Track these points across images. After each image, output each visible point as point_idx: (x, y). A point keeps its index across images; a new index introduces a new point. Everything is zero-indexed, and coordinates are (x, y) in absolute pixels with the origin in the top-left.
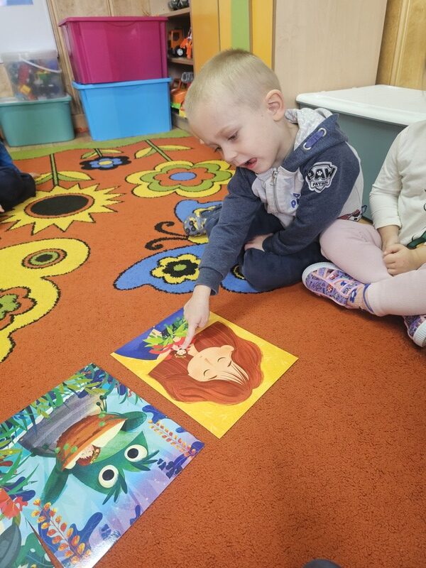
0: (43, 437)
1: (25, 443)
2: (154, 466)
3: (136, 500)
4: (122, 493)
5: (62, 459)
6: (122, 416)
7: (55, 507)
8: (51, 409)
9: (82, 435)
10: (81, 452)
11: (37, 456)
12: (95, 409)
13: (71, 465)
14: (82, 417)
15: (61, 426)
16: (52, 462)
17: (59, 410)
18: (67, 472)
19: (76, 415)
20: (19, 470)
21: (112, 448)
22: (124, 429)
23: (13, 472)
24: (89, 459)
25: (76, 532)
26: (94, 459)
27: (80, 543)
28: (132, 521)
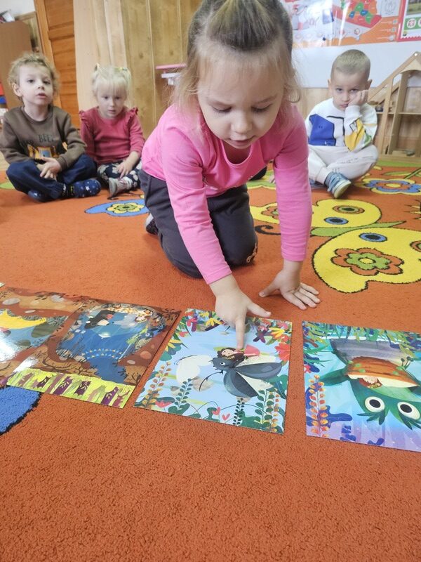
0: (347, 349)
1: (333, 344)
3: (384, 434)
4: (376, 422)
5: (349, 368)
6: (415, 381)
7: (326, 389)
8: (365, 338)
9: (374, 368)
10: (366, 376)
11: (335, 355)
12: (398, 361)
13: (353, 377)
14: (379, 358)
15: (364, 352)
16: (342, 366)
17: (370, 343)
18: (348, 378)
19: (380, 354)
20: (319, 353)
21: (391, 392)
22: (411, 389)
23: (315, 352)
24: (370, 384)
25: (327, 411)
26: (372, 387)
27: (326, 418)
28: (370, 442)
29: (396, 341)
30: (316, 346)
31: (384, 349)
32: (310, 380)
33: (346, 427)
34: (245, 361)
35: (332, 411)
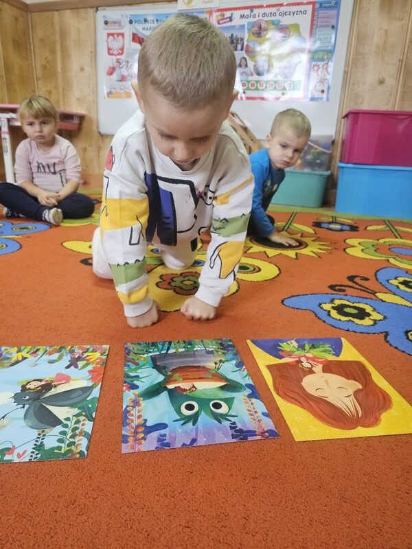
0: (167, 362)
1: (154, 359)
2: (226, 423)
3: (197, 434)
5: (168, 380)
6: (226, 379)
7: (143, 403)
8: (183, 350)
9: (190, 375)
10: (183, 384)
11: (155, 370)
12: (211, 365)
13: (170, 386)
15: (182, 362)
16: (161, 378)
17: (188, 353)
18: (166, 389)
20: (139, 371)
21: (205, 394)
22: (222, 388)
23: (136, 370)
24: (185, 390)
25: (144, 425)
26: (188, 393)
27: (142, 432)
28: (184, 445)
29: (210, 348)
30: (137, 364)
31: (201, 356)
32: (128, 399)
33: (161, 436)
34: (53, 390)
35: (149, 424)
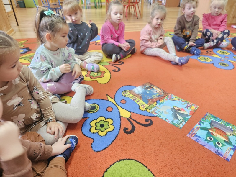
1: (212, 121)
2: (217, 149)
3: (206, 145)
4: (207, 142)
5: (210, 129)
6: (229, 140)
7: (199, 129)
8: (224, 124)
9: (219, 132)
10: (214, 132)
11: (209, 124)
12: (228, 134)
13: (210, 131)
14: (224, 131)
15: (220, 127)
16: (210, 127)
17: (224, 126)
18: (208, 130)
20: (205, 122)
21: (218, 139)
22: (225, 141)
24: (213, 134)
25: (196, 134)
26: (213, 135)
27: (194, 135)
29: (233, 129)
30: (206, 120)
31: (228, 129)
32: (197, 126)
33: (198, 139)
34: (180, 111)
